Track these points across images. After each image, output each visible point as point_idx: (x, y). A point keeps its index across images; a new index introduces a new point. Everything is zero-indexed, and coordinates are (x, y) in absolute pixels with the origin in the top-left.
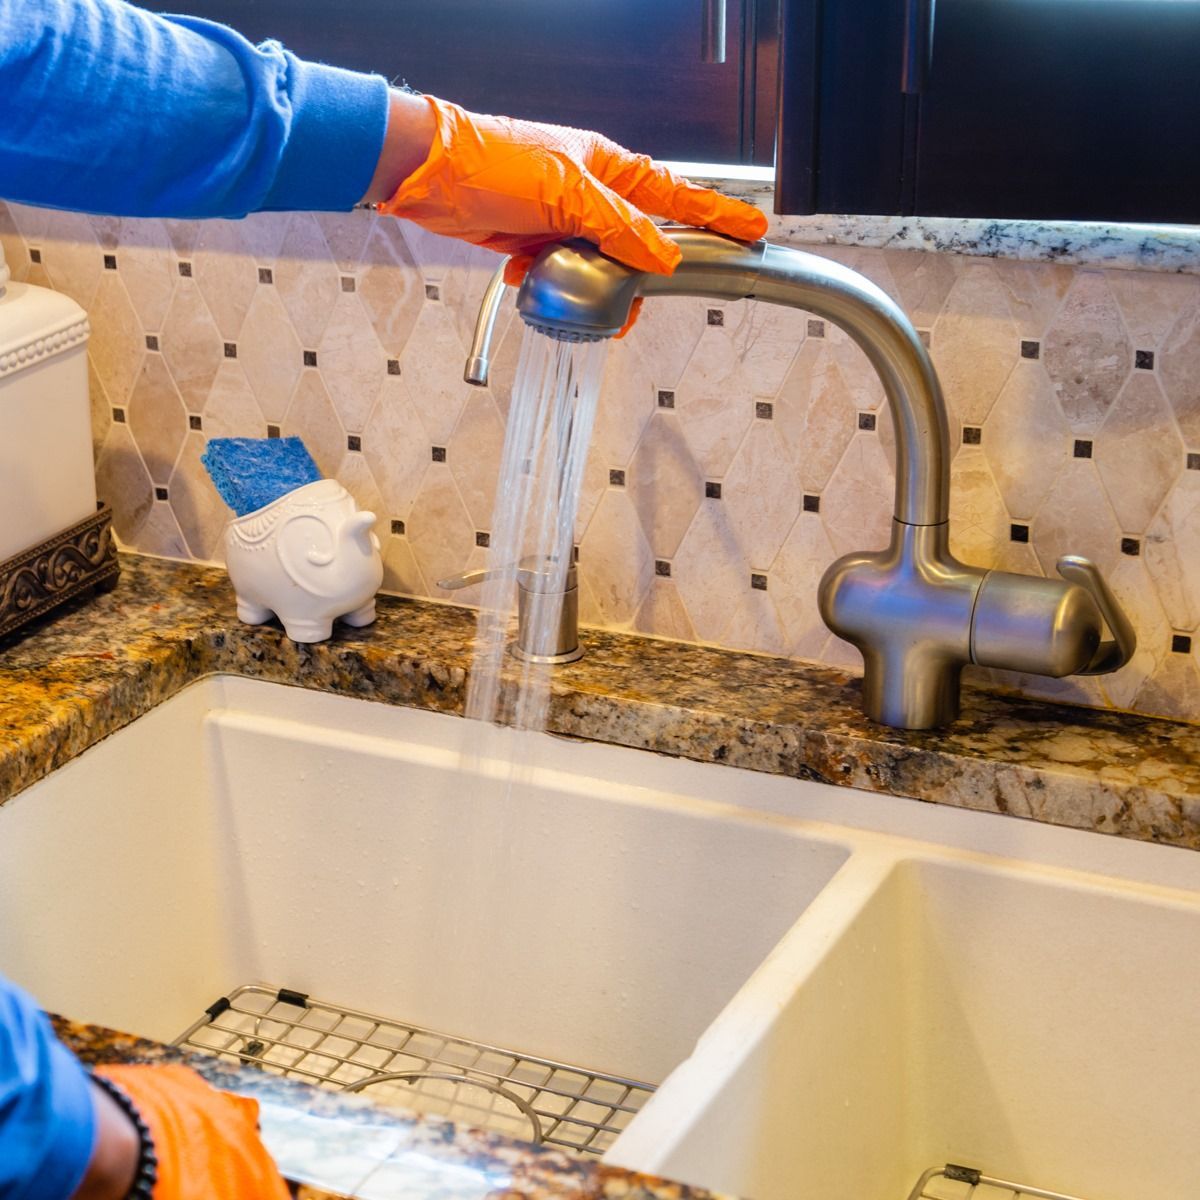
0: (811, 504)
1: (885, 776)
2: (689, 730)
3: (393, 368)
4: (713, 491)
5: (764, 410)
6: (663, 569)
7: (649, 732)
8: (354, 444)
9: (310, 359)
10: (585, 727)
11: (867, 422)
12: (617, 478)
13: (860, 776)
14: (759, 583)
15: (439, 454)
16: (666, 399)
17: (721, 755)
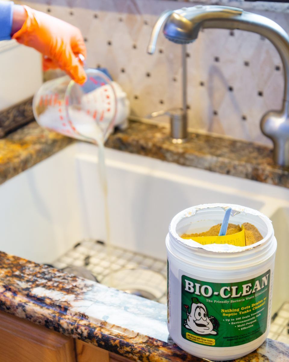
0: (260, 94)
1: (277, 181)
2: (219, 164)
3: (135, 47)
4: (231, 89)
5: (247, 64)
6: (215, 113)
7: (207, 165)
8: (123, 71)
9: (110, 43)
10: (188, 163)
11: (278, 68)
12: (202, 84)
13: (269, 180)
14: (244, 118)
15: (148, 75)
16: (217, 59)
17: (228, 173)
